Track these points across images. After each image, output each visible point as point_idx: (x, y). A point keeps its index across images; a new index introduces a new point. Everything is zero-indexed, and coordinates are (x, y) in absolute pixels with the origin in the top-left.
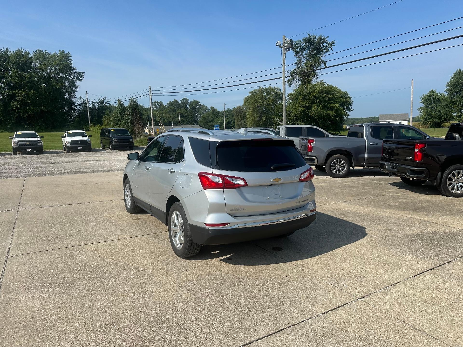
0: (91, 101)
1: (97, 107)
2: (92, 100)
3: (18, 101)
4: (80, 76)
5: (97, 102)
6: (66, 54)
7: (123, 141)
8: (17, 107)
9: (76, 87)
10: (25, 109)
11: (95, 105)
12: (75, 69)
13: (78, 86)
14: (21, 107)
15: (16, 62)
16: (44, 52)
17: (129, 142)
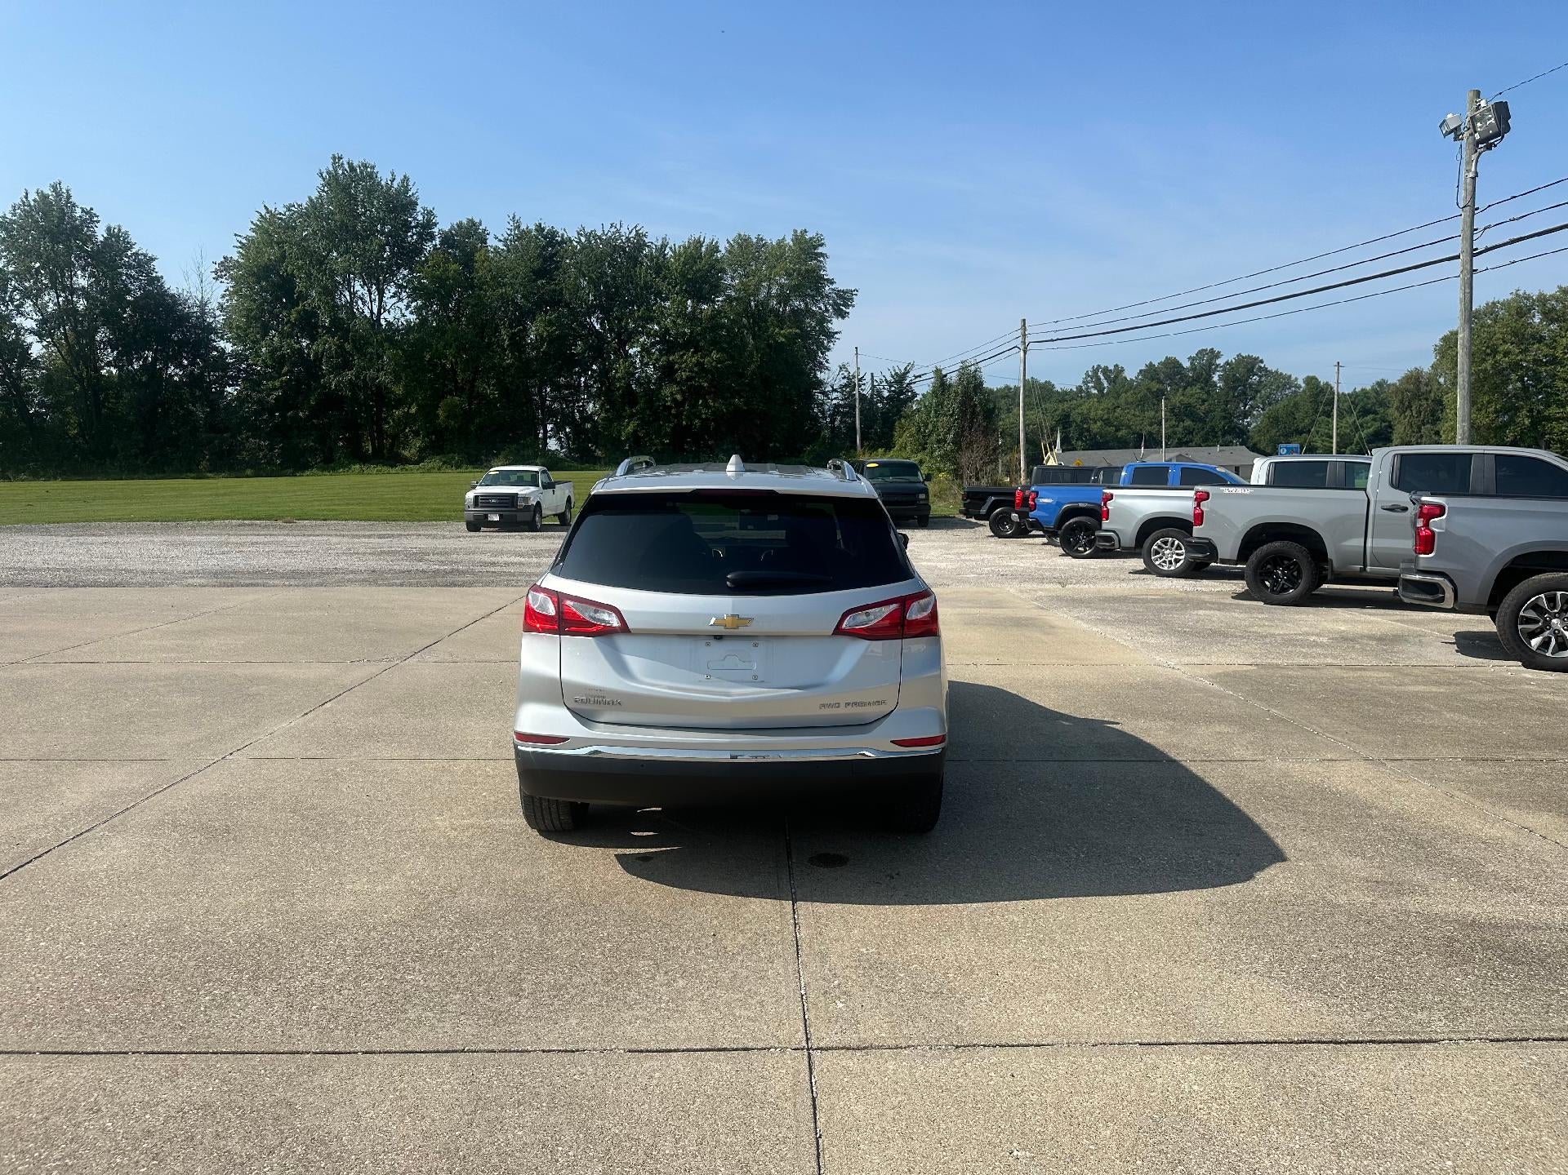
0: (868, 378)
1: (886, 394)
2: (872, 374)
3: (678, 383)
4: (843, 302)
5: (886, 380)
6: (811, 239)
7: (896, 498)
8: (674, 400)
9: (830, 335)
10: (694, 406)
11: (882, 387)
12: (832, 282)
13: (836, 333)
14: (685, 400)
15: (683, 275)
16: (755, 240)
17: (913, 503)
